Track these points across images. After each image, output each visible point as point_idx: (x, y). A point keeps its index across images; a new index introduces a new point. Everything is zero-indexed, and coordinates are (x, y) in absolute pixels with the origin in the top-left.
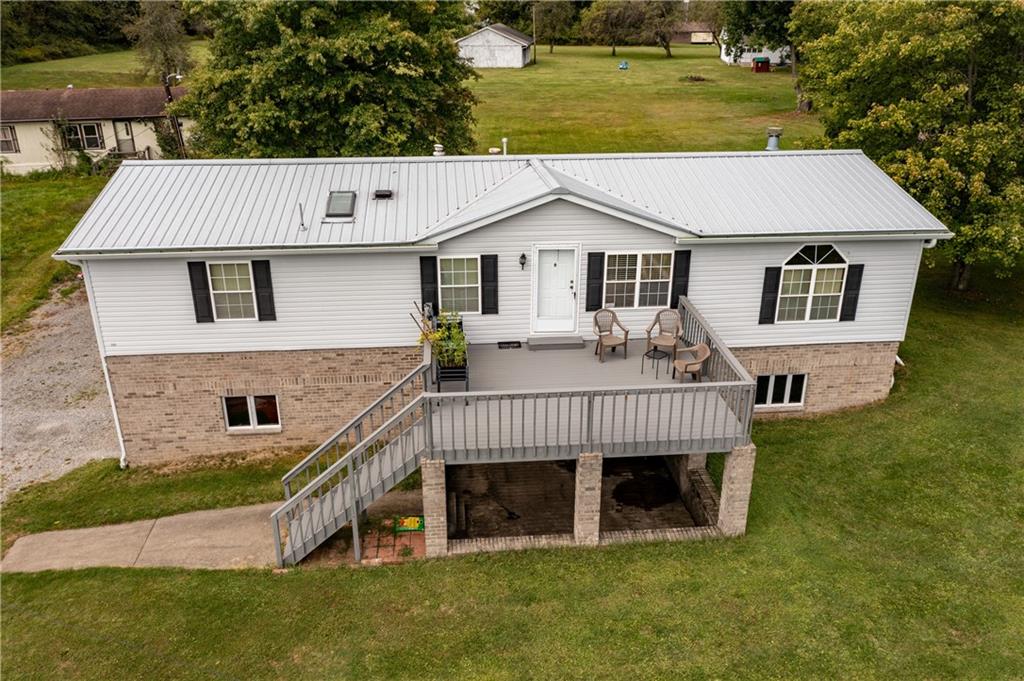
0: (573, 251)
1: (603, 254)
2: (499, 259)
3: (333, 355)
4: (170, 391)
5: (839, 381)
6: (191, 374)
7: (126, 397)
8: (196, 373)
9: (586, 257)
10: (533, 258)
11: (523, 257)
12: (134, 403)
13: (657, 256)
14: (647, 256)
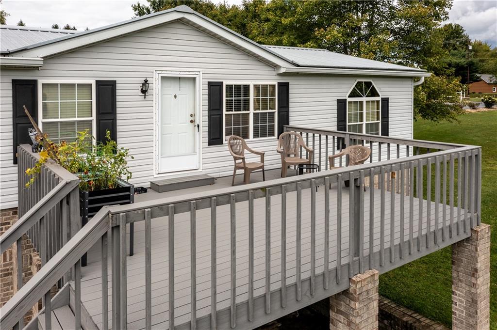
0: (194, 79)
1: (222, 82)
2: (118, 86)
9: (207, 86)
10: (156, 85)
11: (145, 84)
13: (265, 87)
14: (257, 87)
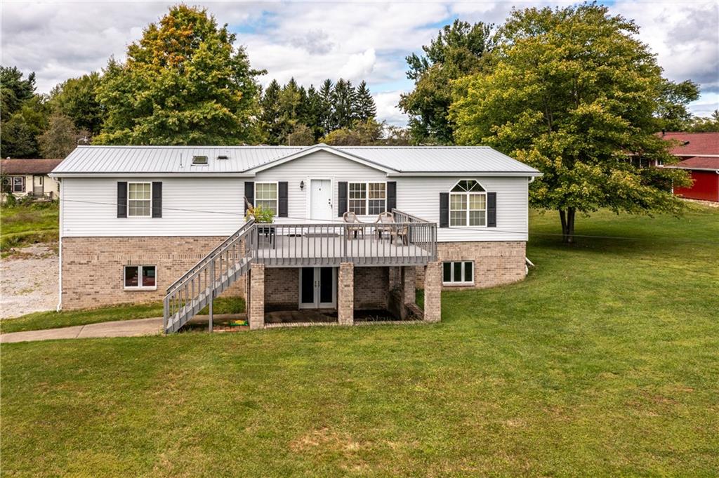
0: (330, 180)
1: (347, 183)
2: (289, 184)
3: (192, 241)
4: (95, 261)
5: (493, 267)
6: (109, 250)
7: (69, 264)
8: (112, 250)
9: (337, 184)
10: (308, 184)
11: (302, 183)
12: (73, 268)
13: (377, 185)
14: (371, 185)
